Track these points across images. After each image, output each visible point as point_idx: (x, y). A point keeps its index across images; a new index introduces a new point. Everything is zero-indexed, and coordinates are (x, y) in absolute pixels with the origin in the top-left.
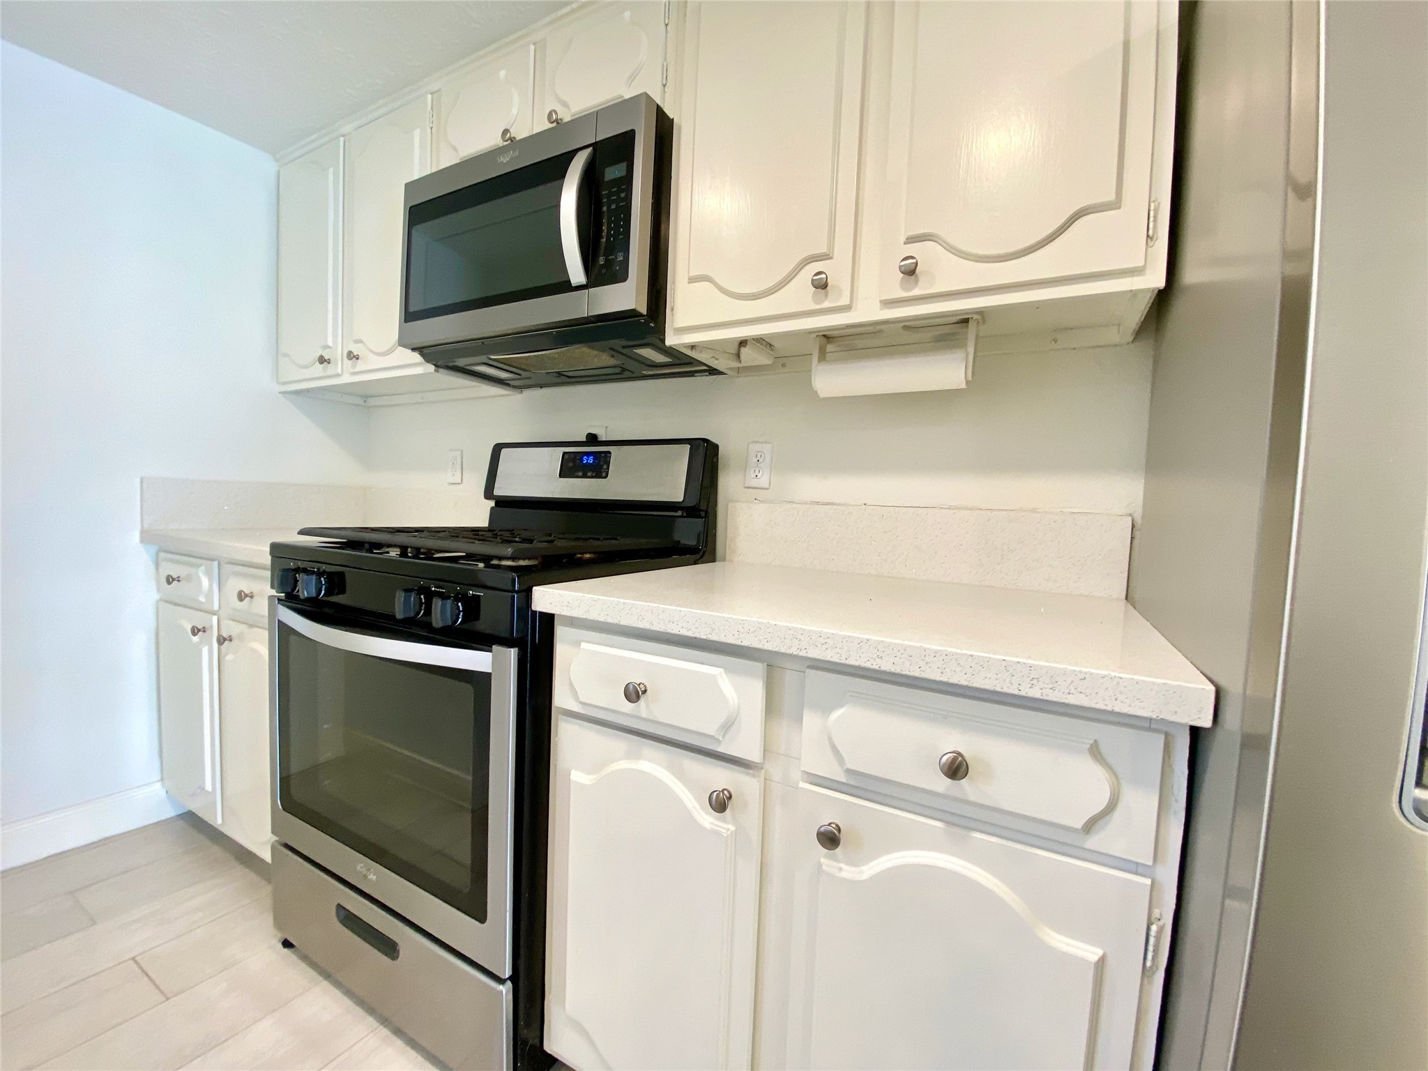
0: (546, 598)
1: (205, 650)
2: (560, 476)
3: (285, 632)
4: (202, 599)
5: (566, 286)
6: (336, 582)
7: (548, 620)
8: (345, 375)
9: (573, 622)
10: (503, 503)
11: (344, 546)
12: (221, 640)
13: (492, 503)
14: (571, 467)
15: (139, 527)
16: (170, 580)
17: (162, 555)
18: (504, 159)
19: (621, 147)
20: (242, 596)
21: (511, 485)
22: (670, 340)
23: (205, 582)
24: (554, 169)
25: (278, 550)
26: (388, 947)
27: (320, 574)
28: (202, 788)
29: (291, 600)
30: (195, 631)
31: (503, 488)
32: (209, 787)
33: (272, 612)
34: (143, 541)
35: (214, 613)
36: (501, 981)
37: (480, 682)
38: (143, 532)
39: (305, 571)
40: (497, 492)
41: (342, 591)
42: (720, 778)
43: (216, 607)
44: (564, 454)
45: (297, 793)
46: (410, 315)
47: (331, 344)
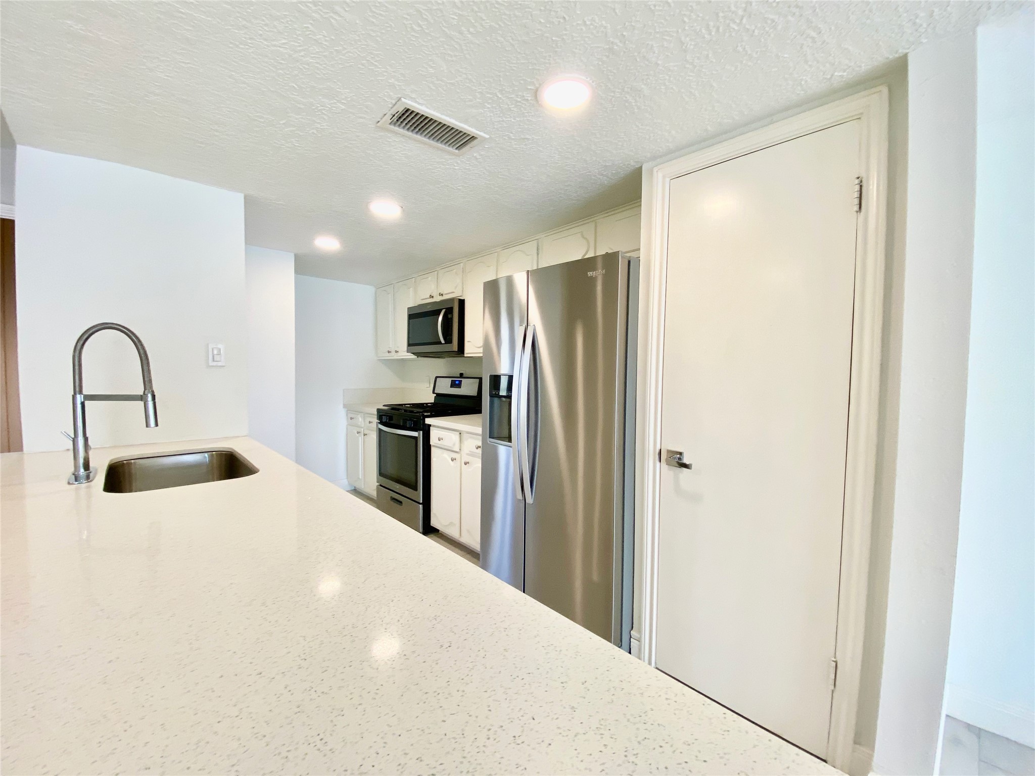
0: (428, 421)
1: (360, 438)
2: (451, 387)
3: (380, 430)
4: (359, 424)
5: (440, 343)
6: (391, 418)
7: (430, 426)
8: (395, 356)
9: (434, 426)
10: (439, 396)
11: (393, 409)
12: (365, 435)
13: (435, 395)
14: (454, 385)
15: (342, 403)
16: (351, 418)
17: (349, 411)
18: (428, 307)
19: (449, 311)
20: (370, 422)
21: (439, 390)
22: (465, 356)
23: (360, 419)
24: (437, 313)
25: (379, 410)
26: (400, 503)
27: (387, 416)
28: (359, 478)
29: (382, 423)
30: (358, 433)
31: (437, 391)
32: (360, 478)
33: (377, 426)
34: (344, 407)
35: (362, 428)
36: (420, 504)
37: (416, 438)
38: (344, 405)
39: (384, 415)
40: (436, 392)
41: (392, 420)
42: (454, 455)
43: (363, 426)
44: (452, 380)
45: (382, 471)
46: (409, 345)
47: (391, 347)
